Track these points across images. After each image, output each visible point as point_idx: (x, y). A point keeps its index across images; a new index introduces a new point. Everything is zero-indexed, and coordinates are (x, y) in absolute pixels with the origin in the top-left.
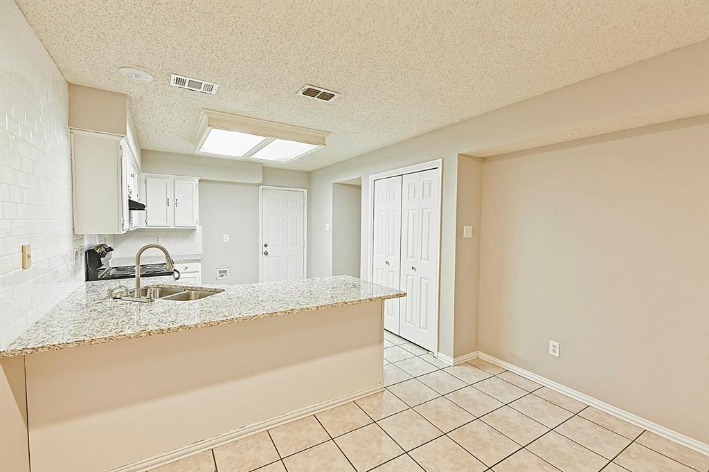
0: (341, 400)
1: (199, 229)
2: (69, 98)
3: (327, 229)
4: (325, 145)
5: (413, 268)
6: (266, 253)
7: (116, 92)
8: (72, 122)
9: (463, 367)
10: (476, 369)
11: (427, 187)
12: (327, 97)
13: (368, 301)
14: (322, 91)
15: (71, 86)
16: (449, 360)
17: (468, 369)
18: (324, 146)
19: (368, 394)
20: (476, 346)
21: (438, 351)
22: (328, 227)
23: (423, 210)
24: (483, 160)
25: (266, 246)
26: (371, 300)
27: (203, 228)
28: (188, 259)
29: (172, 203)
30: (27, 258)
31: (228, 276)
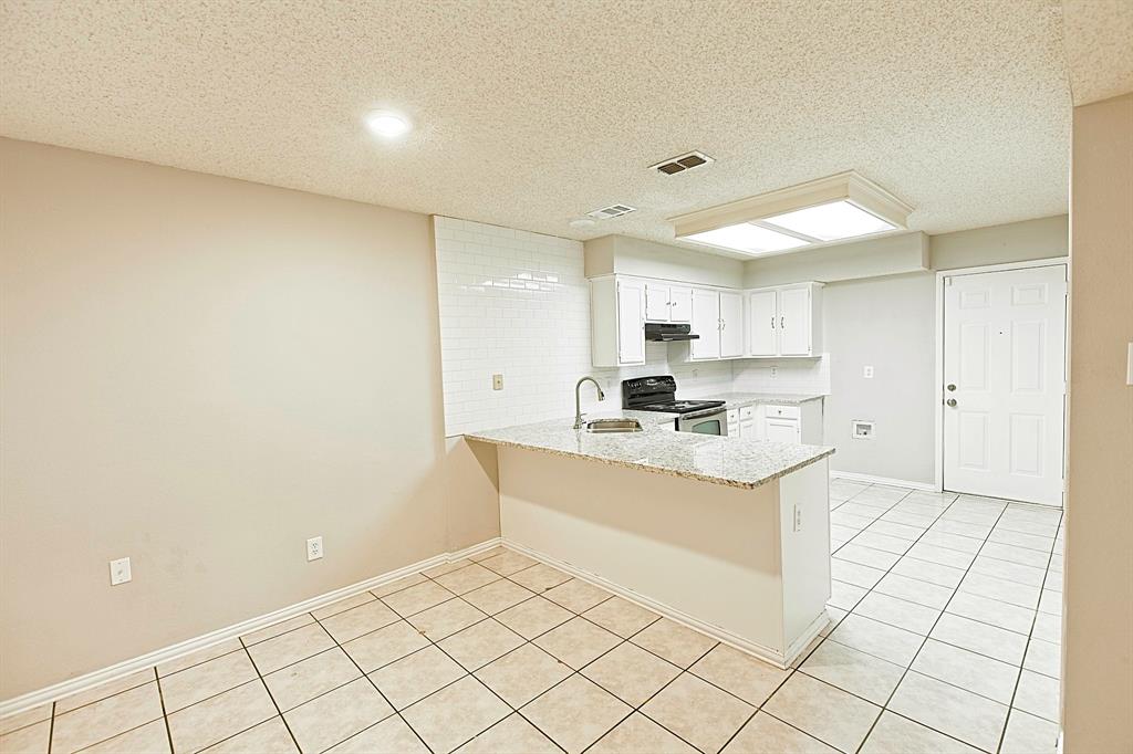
1: (827, 357)
2: (585, 253)
6: (952, 403)
8: (587, 273)
14: (675, 161)
15: (585, 243)
19: (749, 653)
25: (952, 387)
27: (833, 357)
28: (782, 399)
29: (777, 323)
30: (498, 383)
31: (872, 434)
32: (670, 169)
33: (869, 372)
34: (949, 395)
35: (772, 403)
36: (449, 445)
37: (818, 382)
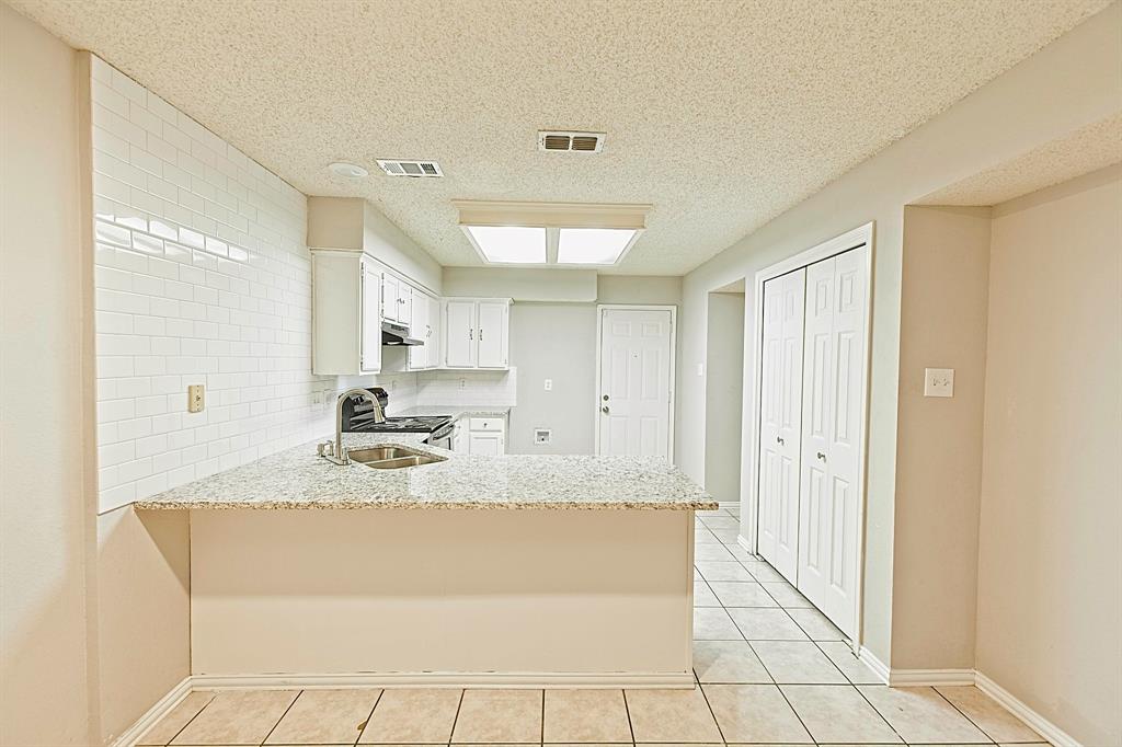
0: (597, 679)
1: (513, 371)
2: (308, 214)
3: (700, 374)
4: (643, 227)
5: (820, 456)
6: (606, 410)
7: (348, 198)
8: (310, 242)
9: (914, 696)
10: (950, 712)
11: (847, 284)
12: (587, 144)
13: (623, 507)
14: (572, 135)
15: (310, 198)
16: (883, 672)
17: (925, 706)
18: (643, 230)
19: (656, 686)
20: (969, 658)
21: (862, 643)
22: (702, 369)
23: (839, 334)
24: (989, 211)
25: (606, 398)
26: (629, 506)
27: (518, 370)
28: (488, 412)
29: (475, 335)
30: (195, 400)
31: (550, 440)
32: (554, 143)
33: (548, 384)
34: (605, 404)
35: (477, 415)
36: (104, 528)
37: (508, 394)
